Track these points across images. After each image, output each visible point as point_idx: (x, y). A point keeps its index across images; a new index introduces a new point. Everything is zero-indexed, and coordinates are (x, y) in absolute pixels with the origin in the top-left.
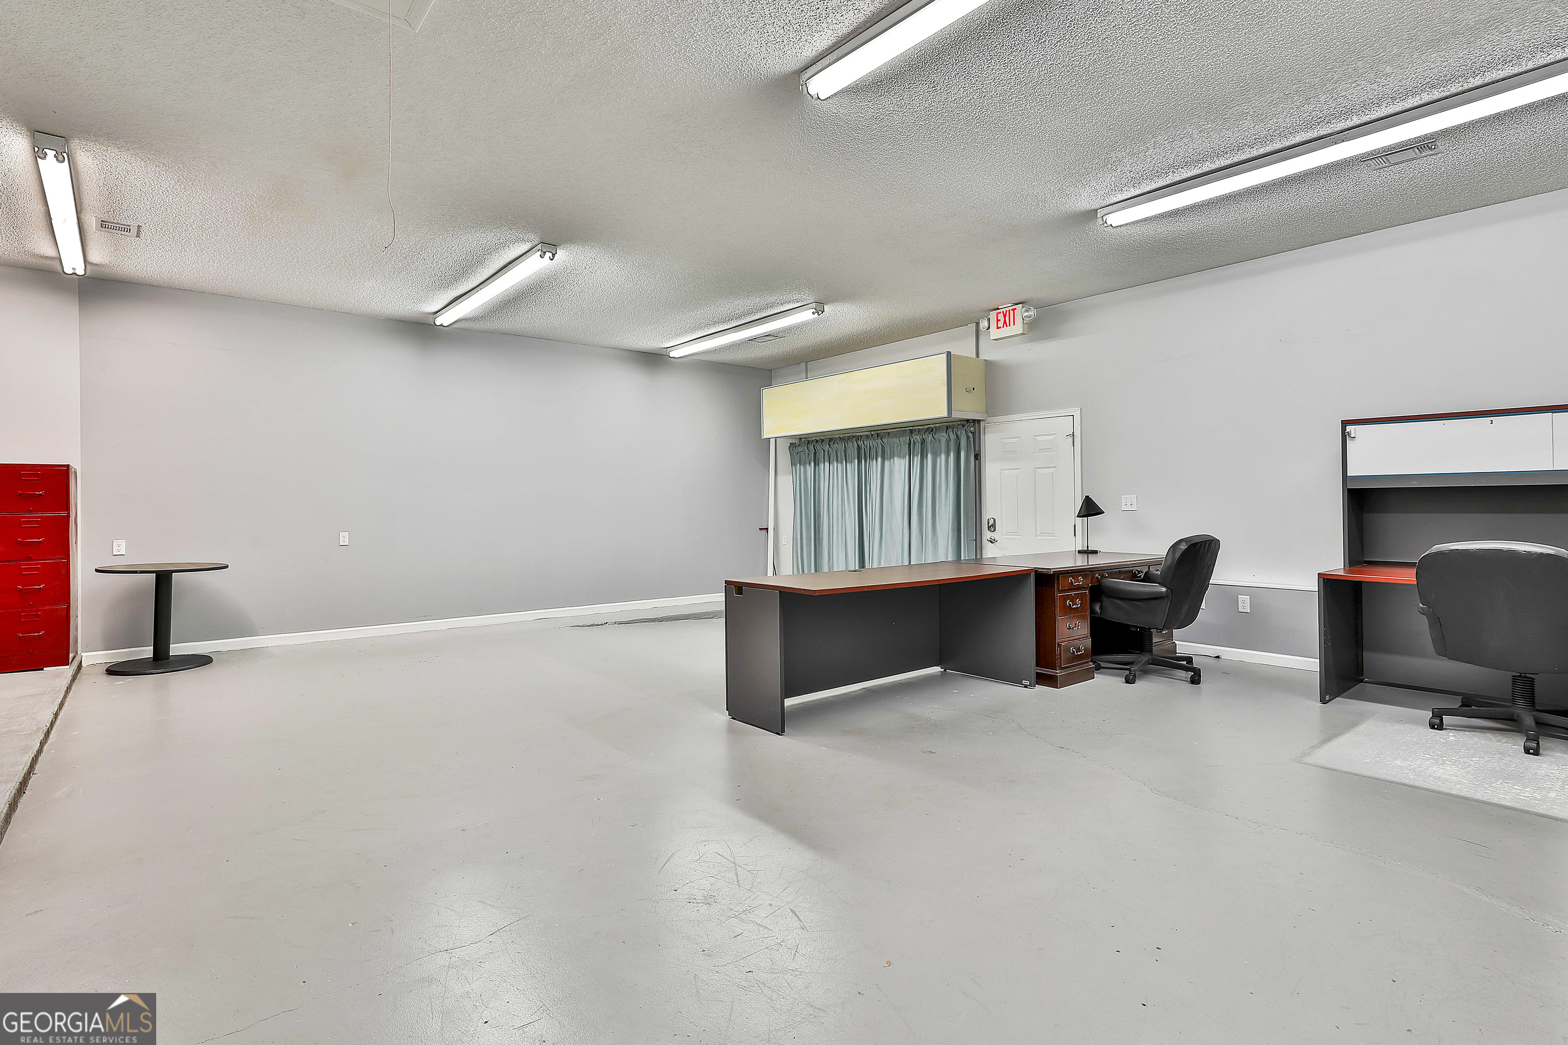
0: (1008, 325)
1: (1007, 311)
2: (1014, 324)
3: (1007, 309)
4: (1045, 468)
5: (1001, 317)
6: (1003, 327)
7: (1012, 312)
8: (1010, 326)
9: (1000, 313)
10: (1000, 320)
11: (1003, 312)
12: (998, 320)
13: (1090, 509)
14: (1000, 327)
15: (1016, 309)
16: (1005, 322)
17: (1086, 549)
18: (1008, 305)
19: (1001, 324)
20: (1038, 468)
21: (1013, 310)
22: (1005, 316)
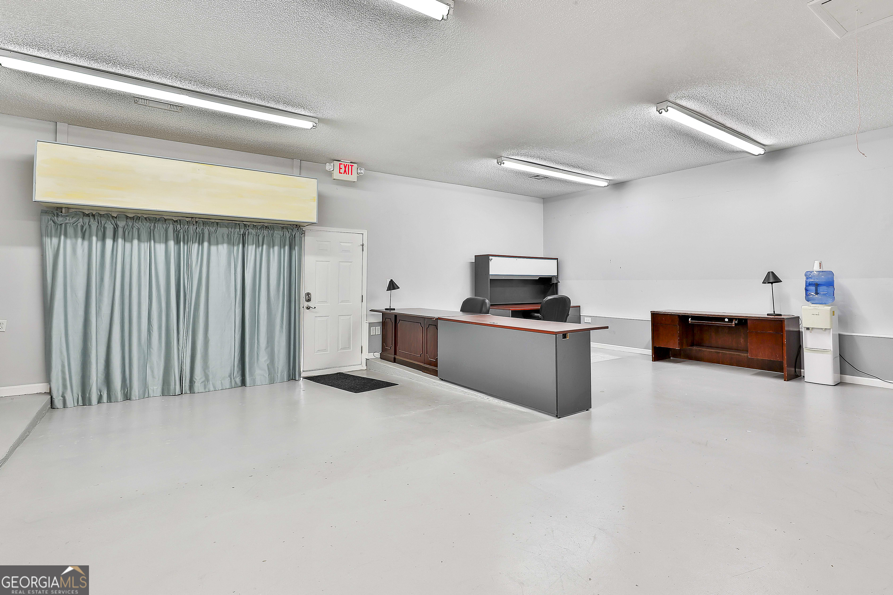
0: (347, 173)
1: (346, 165)
2: (352, 175)
3: (347, 163)
4: (345, 262)
5: (342, 166)
6: (344, 173)
7: (350, 167)
8: (348, 174)
9: (342, 164)
10: (342, 169)
11: (344, 164)
12: (340, 168)
13: (392, 286)
14: (342, 173)
15: (353, 166)
16: (345, 171)
17: (389, 308)
18: (348, 162)
19: (342, 171)
20: (340, 262)
21: (352, 166)
22: (345, 167)
